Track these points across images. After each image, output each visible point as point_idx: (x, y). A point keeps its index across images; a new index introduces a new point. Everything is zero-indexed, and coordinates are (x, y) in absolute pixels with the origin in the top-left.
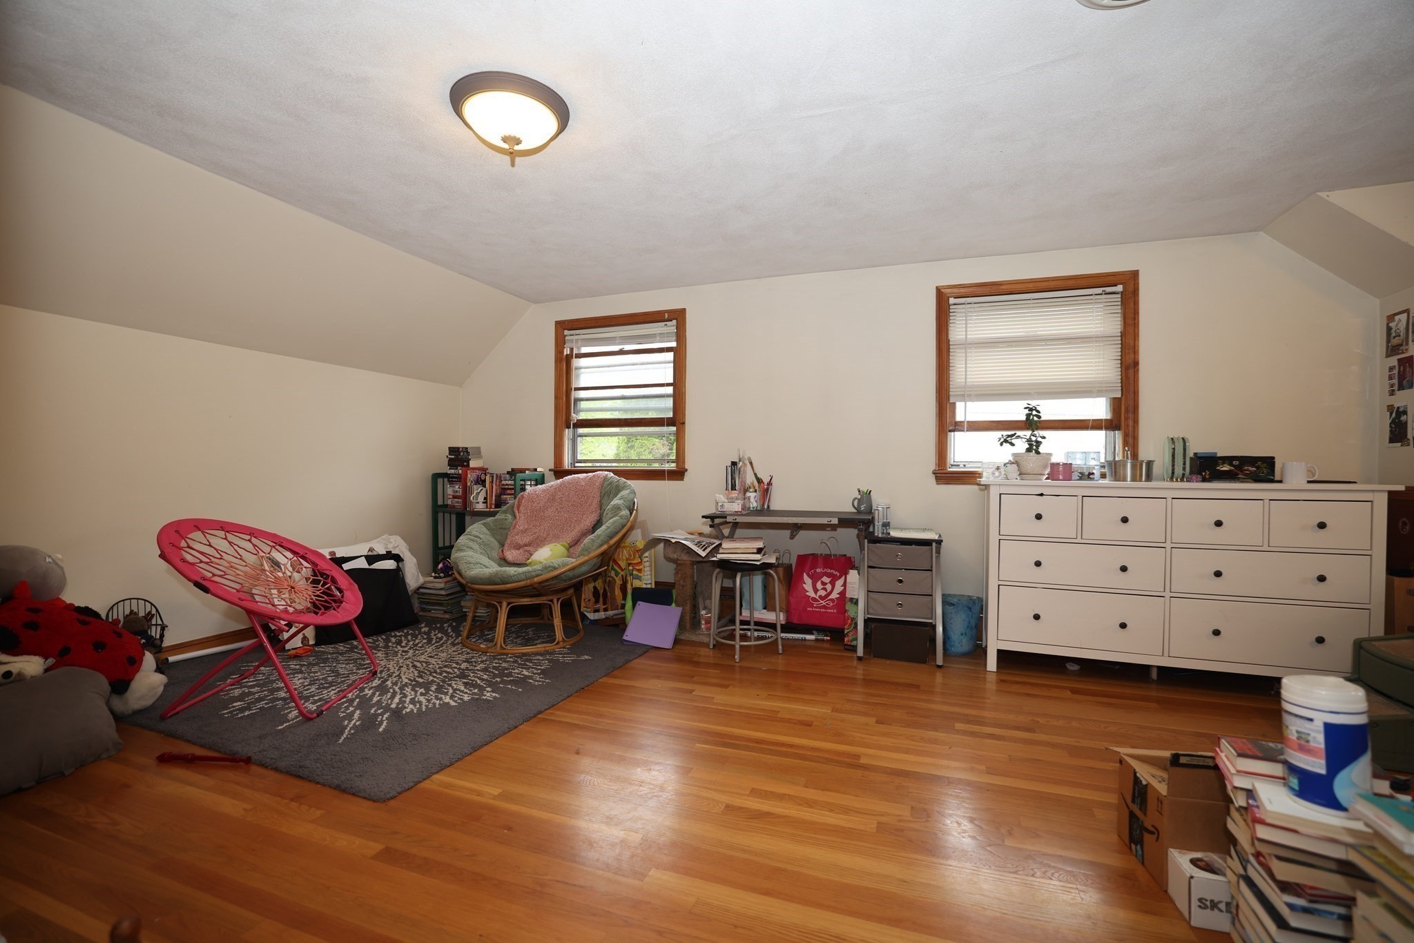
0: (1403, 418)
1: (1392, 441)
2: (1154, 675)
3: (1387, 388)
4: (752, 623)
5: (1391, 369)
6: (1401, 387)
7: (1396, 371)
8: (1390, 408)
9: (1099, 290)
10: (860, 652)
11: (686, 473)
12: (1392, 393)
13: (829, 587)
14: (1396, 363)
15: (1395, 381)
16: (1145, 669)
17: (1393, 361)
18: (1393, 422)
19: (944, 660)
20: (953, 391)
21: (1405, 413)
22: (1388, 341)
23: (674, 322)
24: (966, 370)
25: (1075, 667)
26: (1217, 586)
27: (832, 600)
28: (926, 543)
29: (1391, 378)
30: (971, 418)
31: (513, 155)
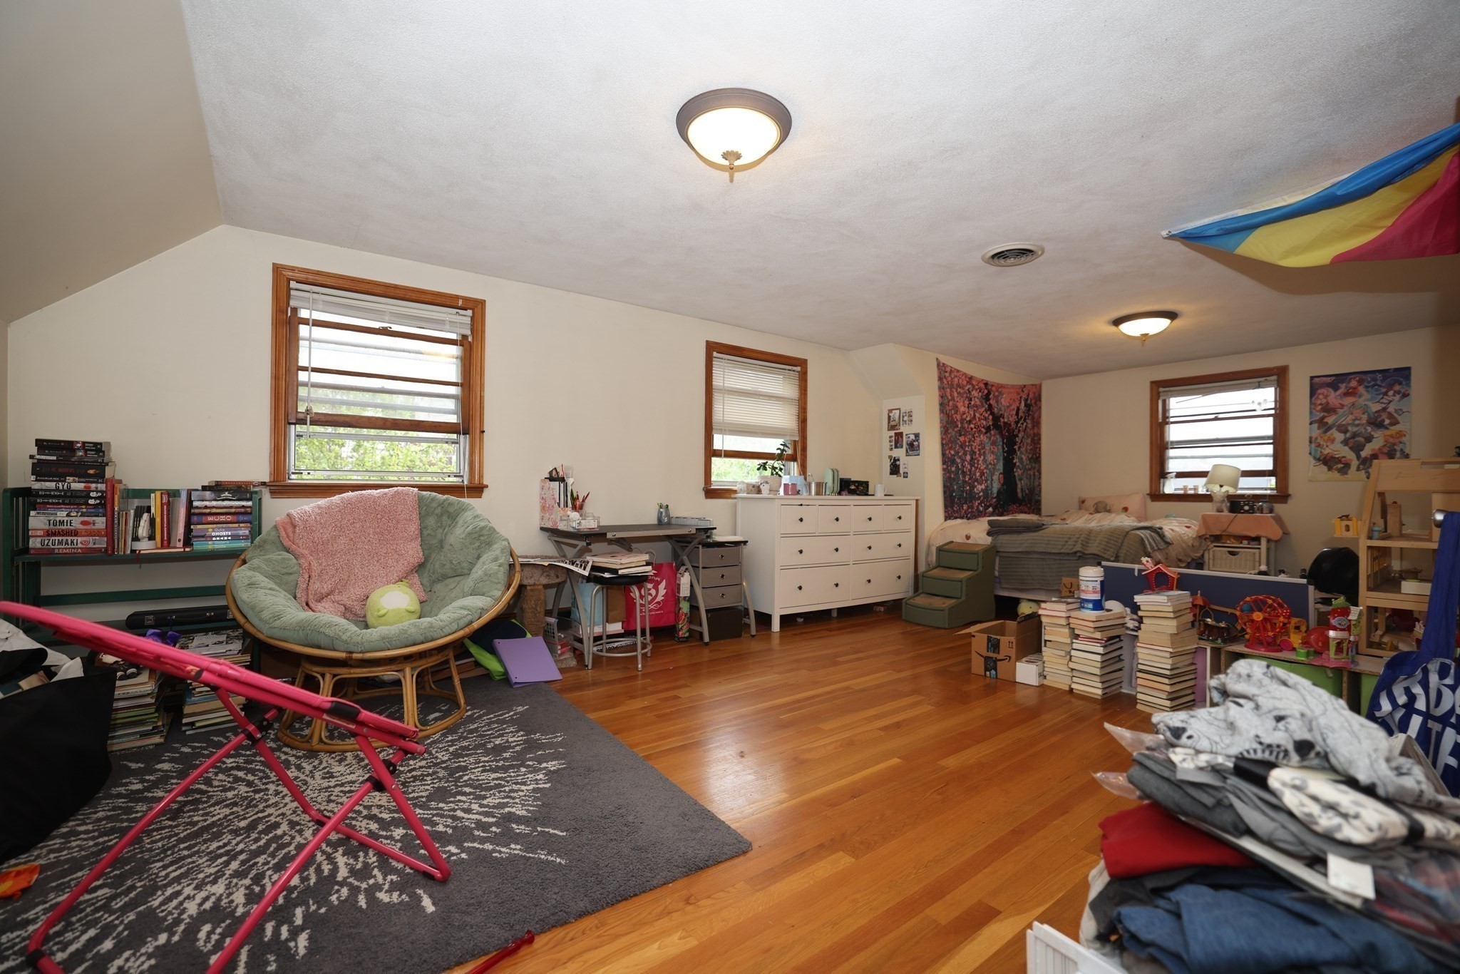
0: (898, 463)
1: (891, 474)
2: (835, 614)
3: (889, 447)
4: (605, 637)
5: (891, 437)
6: (896, 447)
7: (893, 439)
8: (890, 457)
9: (790, 367)
10: (707, 639)
11: (485, 490)
12: (891, 449)
13: (653, 592)
14: (893, 435)
15: (893, 443)
16: (827, 613)
17: (892, 433)
18: (892, 464)
19: (757, 631)
20: (715, 426)
21: (898, 460)
22: (889, 423)
23: (469, 312)
24: (726, 410)
25: (800, 620)
26: (870, 554)
27: (658, 603)
28: (737, 544)
29: (890, 442)
30: (727, 448)
31: (731, 169)
